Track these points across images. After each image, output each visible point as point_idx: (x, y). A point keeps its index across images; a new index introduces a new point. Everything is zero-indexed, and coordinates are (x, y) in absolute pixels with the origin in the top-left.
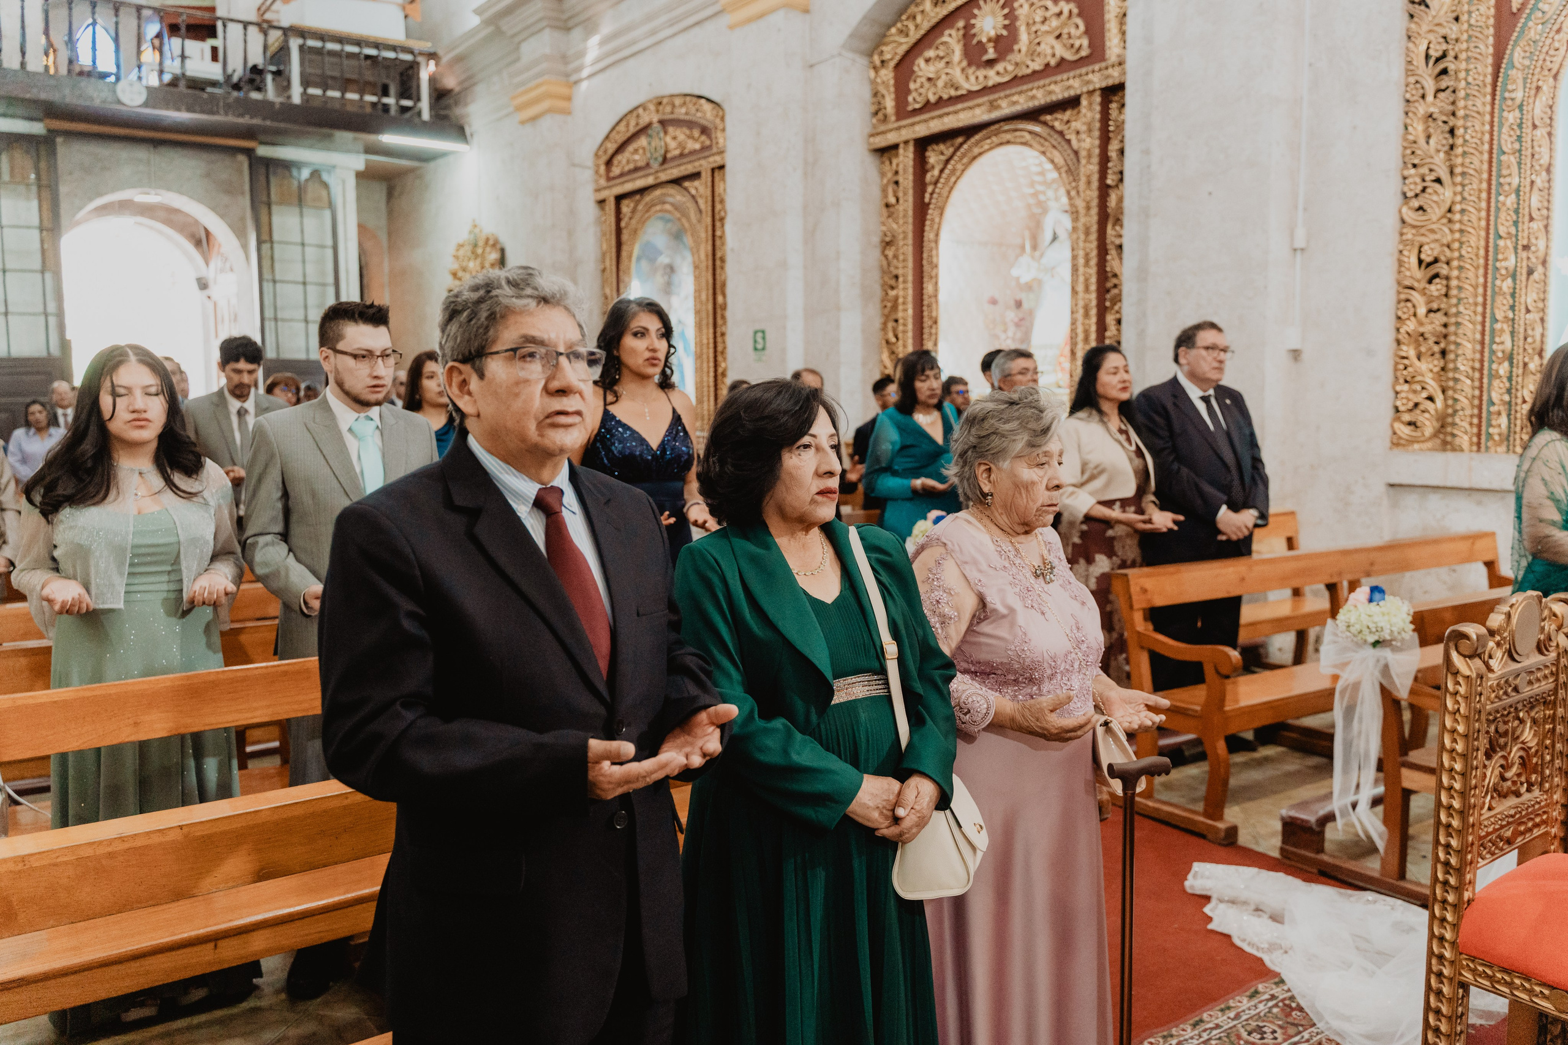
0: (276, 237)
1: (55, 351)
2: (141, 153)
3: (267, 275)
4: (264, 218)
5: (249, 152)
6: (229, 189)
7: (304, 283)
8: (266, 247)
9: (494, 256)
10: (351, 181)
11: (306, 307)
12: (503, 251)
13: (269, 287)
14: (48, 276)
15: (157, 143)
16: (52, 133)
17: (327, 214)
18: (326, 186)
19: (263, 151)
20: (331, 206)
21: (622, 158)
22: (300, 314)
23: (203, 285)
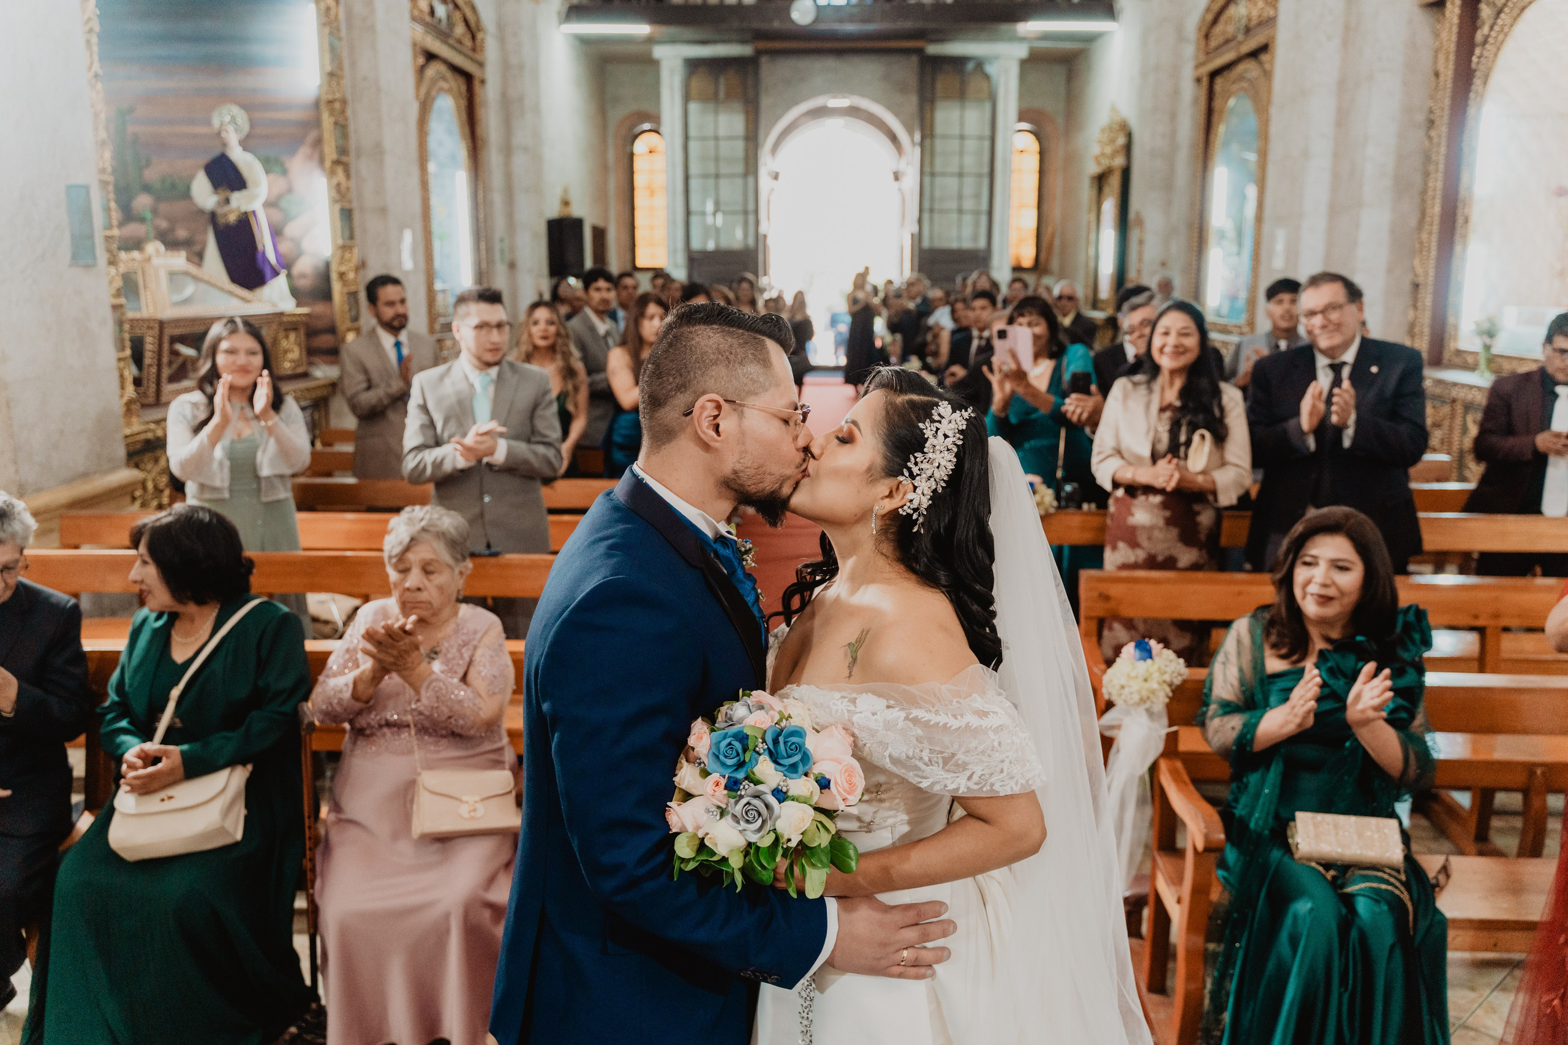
0: (939, 129)
1: (751, 241)
2: (831, 63)
3: (927, 169)
4: (928, 116)
5: (920, 51)
6: (903, 89)
7: (961, 175)
8: (928, 142)
9: (1121, 141)
10: (1014, 70)
11: (960, 197)
12: (1129, 136)
13: (927, 179)
14: (751, 180)
15: (839, 53)
16: (759, 53)
17: (988, 106)
18: (987, 77)
19: (933, 49)
20: (993, 99)
21: (1219, 28)
22: (953, 205)
23: (897, 177)
